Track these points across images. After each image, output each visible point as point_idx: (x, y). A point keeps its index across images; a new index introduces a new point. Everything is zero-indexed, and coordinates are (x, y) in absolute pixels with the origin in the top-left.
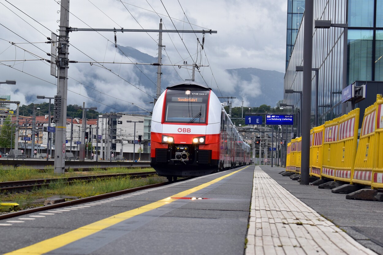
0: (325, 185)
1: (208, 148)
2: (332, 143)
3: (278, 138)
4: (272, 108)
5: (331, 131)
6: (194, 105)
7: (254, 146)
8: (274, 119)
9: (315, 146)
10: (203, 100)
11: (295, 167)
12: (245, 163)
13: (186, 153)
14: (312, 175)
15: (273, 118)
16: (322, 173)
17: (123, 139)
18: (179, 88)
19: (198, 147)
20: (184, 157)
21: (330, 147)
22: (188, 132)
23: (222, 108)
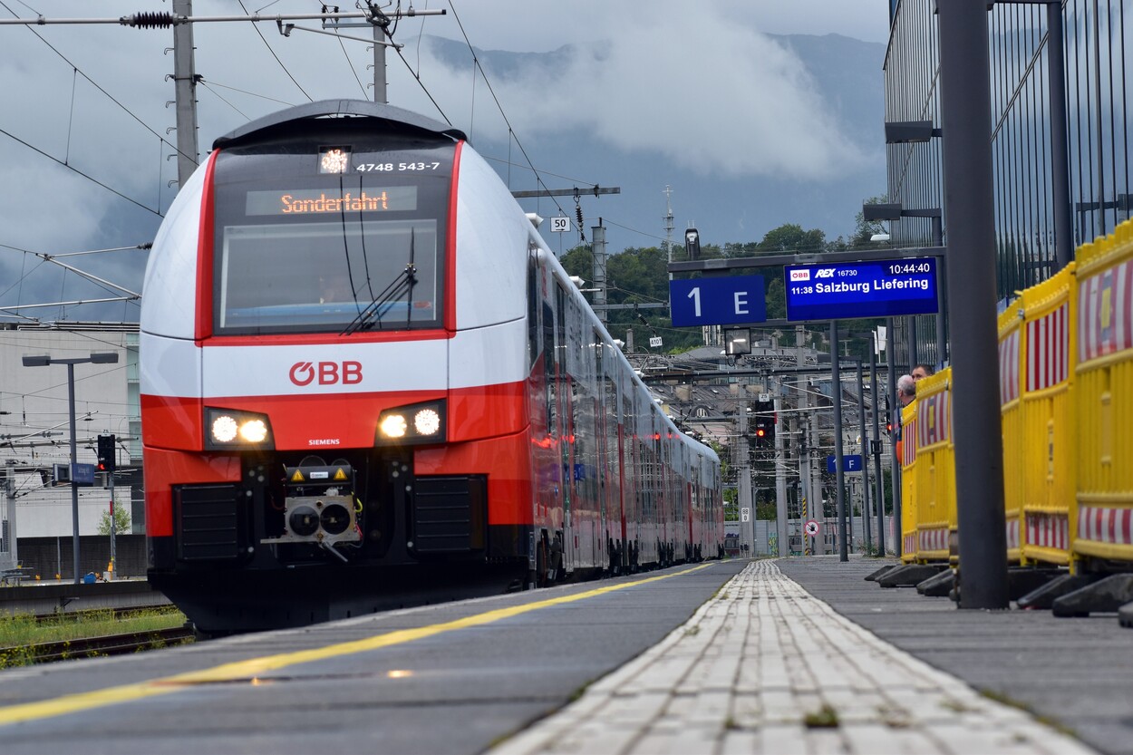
0: (1091, 594)
1: (470, 462)
2: (1116, 363)
3: (868, 400)
4: (835, 239)
5: (1107, 293)
6: (373, 230)
7: (744, 453)
8: (828, 289)
9: (1033, 394)
10: (421, 199)
11: (947, 533)
12: (698, 551)
13: (346, 502)
14: (1030, 560)
15: (826, 281)
16: (1078, 535)
17: (11, 463)
18: (286, 141)
19: (411, 464)
20: (333, 520)
21: (1108, 386)
22: (346, 381)
23: (531, 237)
